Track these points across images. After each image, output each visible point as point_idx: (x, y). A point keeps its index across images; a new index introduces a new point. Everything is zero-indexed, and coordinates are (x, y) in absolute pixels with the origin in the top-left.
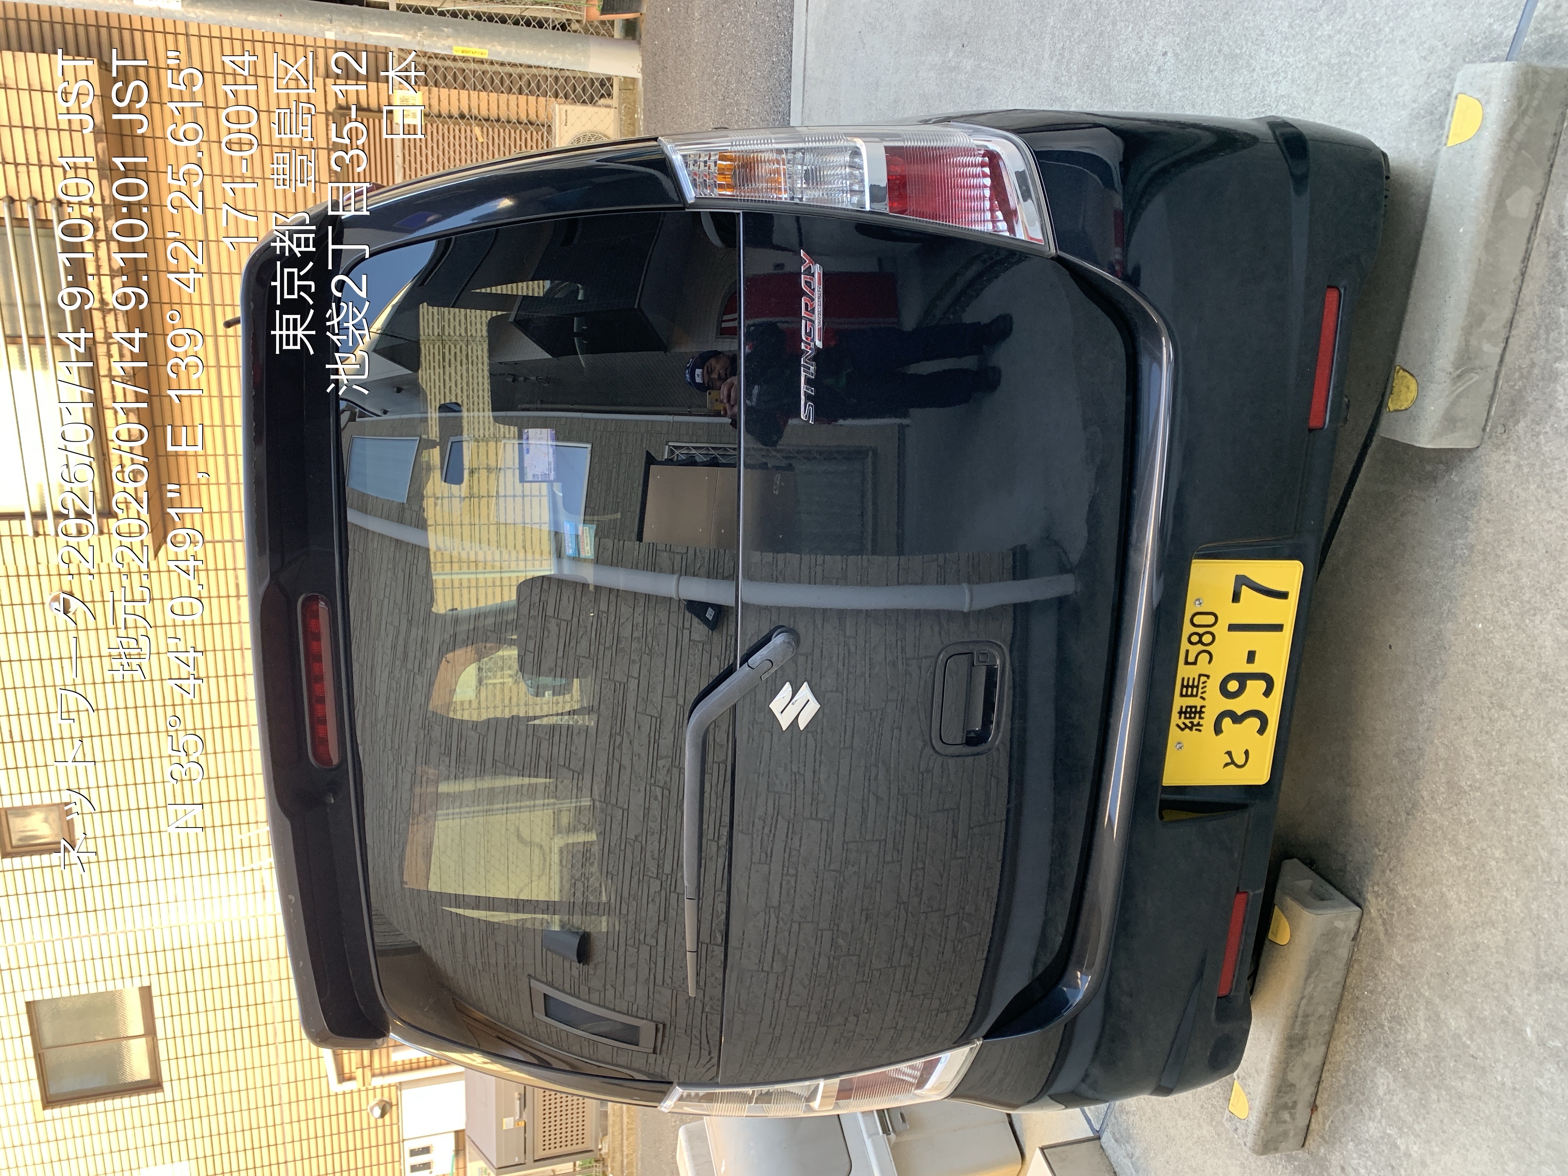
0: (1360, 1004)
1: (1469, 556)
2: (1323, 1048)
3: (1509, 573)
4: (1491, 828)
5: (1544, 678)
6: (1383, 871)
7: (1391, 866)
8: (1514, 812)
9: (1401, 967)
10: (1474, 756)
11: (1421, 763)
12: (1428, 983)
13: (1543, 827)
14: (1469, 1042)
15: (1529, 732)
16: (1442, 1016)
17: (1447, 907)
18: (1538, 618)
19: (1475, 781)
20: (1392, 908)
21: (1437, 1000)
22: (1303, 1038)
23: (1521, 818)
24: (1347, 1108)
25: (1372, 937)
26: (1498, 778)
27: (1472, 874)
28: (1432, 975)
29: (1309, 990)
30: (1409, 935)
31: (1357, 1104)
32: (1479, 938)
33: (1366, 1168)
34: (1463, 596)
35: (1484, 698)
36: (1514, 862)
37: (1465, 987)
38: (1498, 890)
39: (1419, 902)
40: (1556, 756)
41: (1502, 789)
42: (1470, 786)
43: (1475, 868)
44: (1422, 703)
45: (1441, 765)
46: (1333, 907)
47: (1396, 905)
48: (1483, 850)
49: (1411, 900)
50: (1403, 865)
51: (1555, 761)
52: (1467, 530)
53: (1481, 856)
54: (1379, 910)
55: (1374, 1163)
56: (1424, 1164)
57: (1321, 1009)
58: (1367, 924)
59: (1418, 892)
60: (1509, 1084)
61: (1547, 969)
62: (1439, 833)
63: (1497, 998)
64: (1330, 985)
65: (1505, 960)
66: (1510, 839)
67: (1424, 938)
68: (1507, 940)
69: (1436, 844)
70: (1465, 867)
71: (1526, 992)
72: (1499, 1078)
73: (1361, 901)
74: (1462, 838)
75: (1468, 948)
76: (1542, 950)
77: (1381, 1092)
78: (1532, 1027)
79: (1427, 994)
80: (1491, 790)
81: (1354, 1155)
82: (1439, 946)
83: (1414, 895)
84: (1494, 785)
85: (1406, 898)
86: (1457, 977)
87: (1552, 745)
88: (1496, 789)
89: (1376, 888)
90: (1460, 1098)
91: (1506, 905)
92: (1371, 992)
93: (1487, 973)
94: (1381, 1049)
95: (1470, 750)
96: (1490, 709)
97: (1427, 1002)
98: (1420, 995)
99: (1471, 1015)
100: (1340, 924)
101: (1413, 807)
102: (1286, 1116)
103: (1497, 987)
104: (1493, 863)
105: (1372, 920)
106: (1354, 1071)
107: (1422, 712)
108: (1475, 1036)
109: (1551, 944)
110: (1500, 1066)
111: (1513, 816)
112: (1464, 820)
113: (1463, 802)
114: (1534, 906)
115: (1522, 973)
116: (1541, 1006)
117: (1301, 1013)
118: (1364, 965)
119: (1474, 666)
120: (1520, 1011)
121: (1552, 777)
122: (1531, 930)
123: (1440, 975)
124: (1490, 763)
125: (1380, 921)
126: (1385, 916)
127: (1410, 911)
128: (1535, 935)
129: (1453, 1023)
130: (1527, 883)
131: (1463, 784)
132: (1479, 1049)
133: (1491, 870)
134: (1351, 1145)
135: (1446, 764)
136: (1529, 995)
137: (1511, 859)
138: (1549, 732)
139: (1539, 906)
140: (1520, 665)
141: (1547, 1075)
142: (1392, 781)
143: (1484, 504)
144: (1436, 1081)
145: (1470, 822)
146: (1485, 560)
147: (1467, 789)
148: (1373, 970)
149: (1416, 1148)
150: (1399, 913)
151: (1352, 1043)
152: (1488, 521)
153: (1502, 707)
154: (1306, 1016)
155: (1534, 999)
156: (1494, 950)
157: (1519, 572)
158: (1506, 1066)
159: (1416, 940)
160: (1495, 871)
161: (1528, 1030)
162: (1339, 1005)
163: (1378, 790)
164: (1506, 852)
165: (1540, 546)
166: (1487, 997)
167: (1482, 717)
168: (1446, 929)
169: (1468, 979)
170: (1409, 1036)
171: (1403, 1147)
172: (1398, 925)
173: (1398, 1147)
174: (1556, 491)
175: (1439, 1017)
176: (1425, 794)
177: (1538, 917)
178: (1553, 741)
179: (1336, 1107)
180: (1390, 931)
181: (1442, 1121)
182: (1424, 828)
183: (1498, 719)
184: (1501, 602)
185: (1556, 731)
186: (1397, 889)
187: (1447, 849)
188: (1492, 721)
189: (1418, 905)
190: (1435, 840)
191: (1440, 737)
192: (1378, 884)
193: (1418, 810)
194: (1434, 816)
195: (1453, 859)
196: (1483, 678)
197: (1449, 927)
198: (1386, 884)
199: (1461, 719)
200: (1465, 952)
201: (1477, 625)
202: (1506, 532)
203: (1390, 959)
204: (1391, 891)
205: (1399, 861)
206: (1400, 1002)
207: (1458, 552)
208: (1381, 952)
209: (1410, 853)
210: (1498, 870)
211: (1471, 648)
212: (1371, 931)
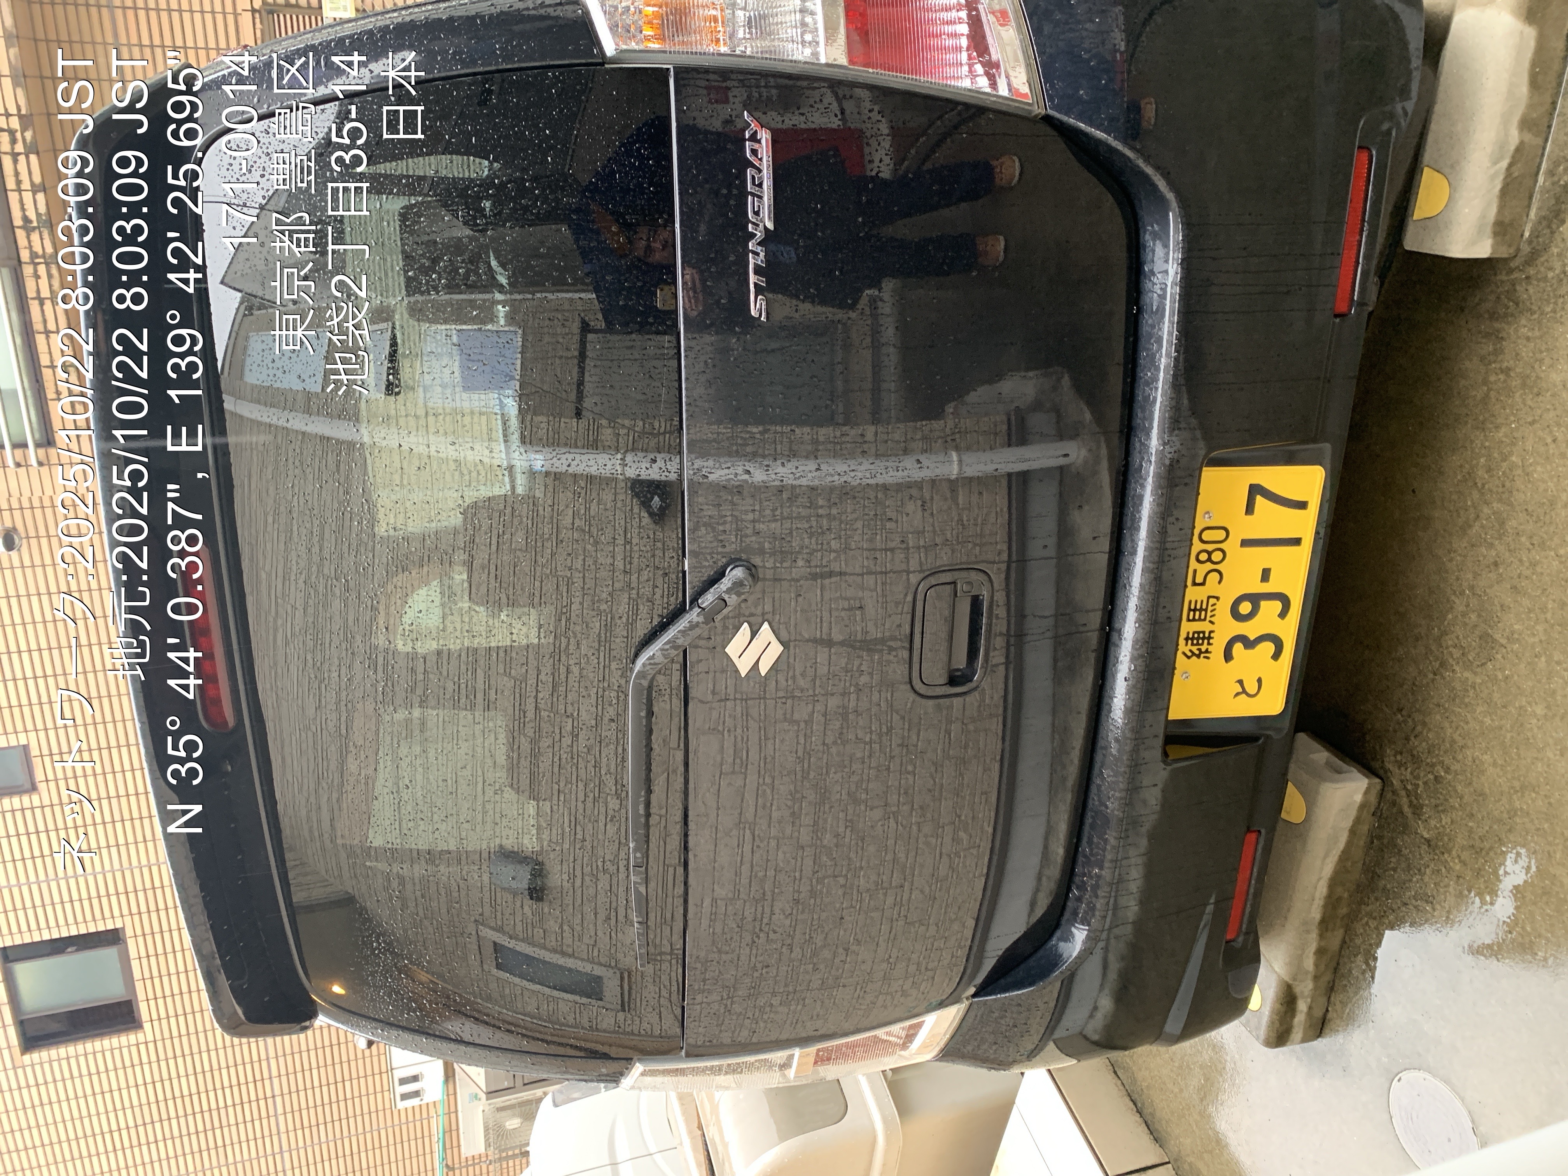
0: (1382, 883)
1: (1505, 381)
2: (1341, 932)
3: (1553, 395)
4: (1530, 683)
6: (1407, 739)
7: (1416, 732)
8: (1558, 663)
9: (1428, 841)
10: (1512, 605)
11: (1450, 616)
12: (1459, 857)
17: (1481, 772)
19: (1513, 632)
20: (1417, 778)
21: (1469, 874)
25: (1395, 810)
26: (1540, 628)
27: (1509, 735)
28: (1463, 848)
30: (1436, 806)
32: (1517, 804)
34: (1497, 427)
35: (1523, 539)
36: (1557, 719)
38: (1539, 751)
39: (1447, 770)
41: (1543, 638)
42: (1507, 638)
43: (1512, 727)
44: (1450, 551)
45: (1473, 616)
46: (1350, 780)
47: (1422, 775)
48: (1521, 707)
49: (1439, 767)
50: (1430, 730)
52: (1502, 352)
53: (1520, 715)
54: (1402, 781)
58: (1389, 795)
59: (1447, 759)
62: (1471, 693)
66: (1554, 692)
67: (1453, 807)
68: (1550, 804)
69: (1466, 706)
70: (1501, 728)
73: (1381, 772)
74: (1496, 696)
75: (1505, 816)
79: (1458, 867)
80: (1532, 640)
82: (1471, 816)
83: (1441, 762)
84: (1534, 635)
85: (1433, 765)
86: (1491, 848)
88: (1537, 640)
89: (1399, 758)
91: (1548, 766)
92: (1394, 869)
95: (1506, 598)
96: (1529, 550)
97: (1458, 877)
98: (1449, 870)
101: (1441, 666)
104: (1534, 721)
105: (1394, 792)
106: (1375, 955)
107: (1451, 560)
111: (1556, 667)
112: (1500, 676)
113: (1499, 656)
117: (1317, 895)
118: (1385, 841)
119: (1511, 504)
123: (1473, 846)
125: (1403, 793)
126: (1409, 787)
127: (1437, 779)
131: (1497, 636)
133: (1532, 729)
135: (1479, 616)
137: (1554, 715)
142: (1417, 639)
143: (1524, 321)
145: (1507, 678)
146: (1524, 383)
147: (1503, 642)
148: (1395, 845)
149: (1445, 1033)
150: (1425, 783)
151: (1373, 924)
152: (1528, 339)
153: (1543, 545)
159: (1443, 811)
160: (1536, 730)
163: (1401, 651)
164: (1548, 707)
167: (1521, 561)
168: (1480, 795)
172: (1424, 795)
176: (1454, 651)
179: (1356, 993)
180: (1415, 802)
181: (1475, 1004)
182: (1454, 688)
183: (1539, 561)
186: (1423, 757)
187: (1479, 709)
188: (1533, 564)
189: (1446, 772)
190: (1467, 700)
191: (1472, 588)
192: (1401, 753)
193: (1447, 670)
194: (1467, 674)
195: (1487, 721)
196: (1522, 516)
197: (1482, 794)
198: (1410, 752)
199: (1496, 564)
200: (1500, 821)
201: (1514, 459)
202: (1548, 350)
203: (1416, 833)
204: (1416, 760)
205: (1424, 724)
206: (1426, 879)
207: (1492, 378)
208: (1406, 826)
209: (1438, 717)
210: (1539, 728)
211: (1508, 484)
212: (1394, 803)
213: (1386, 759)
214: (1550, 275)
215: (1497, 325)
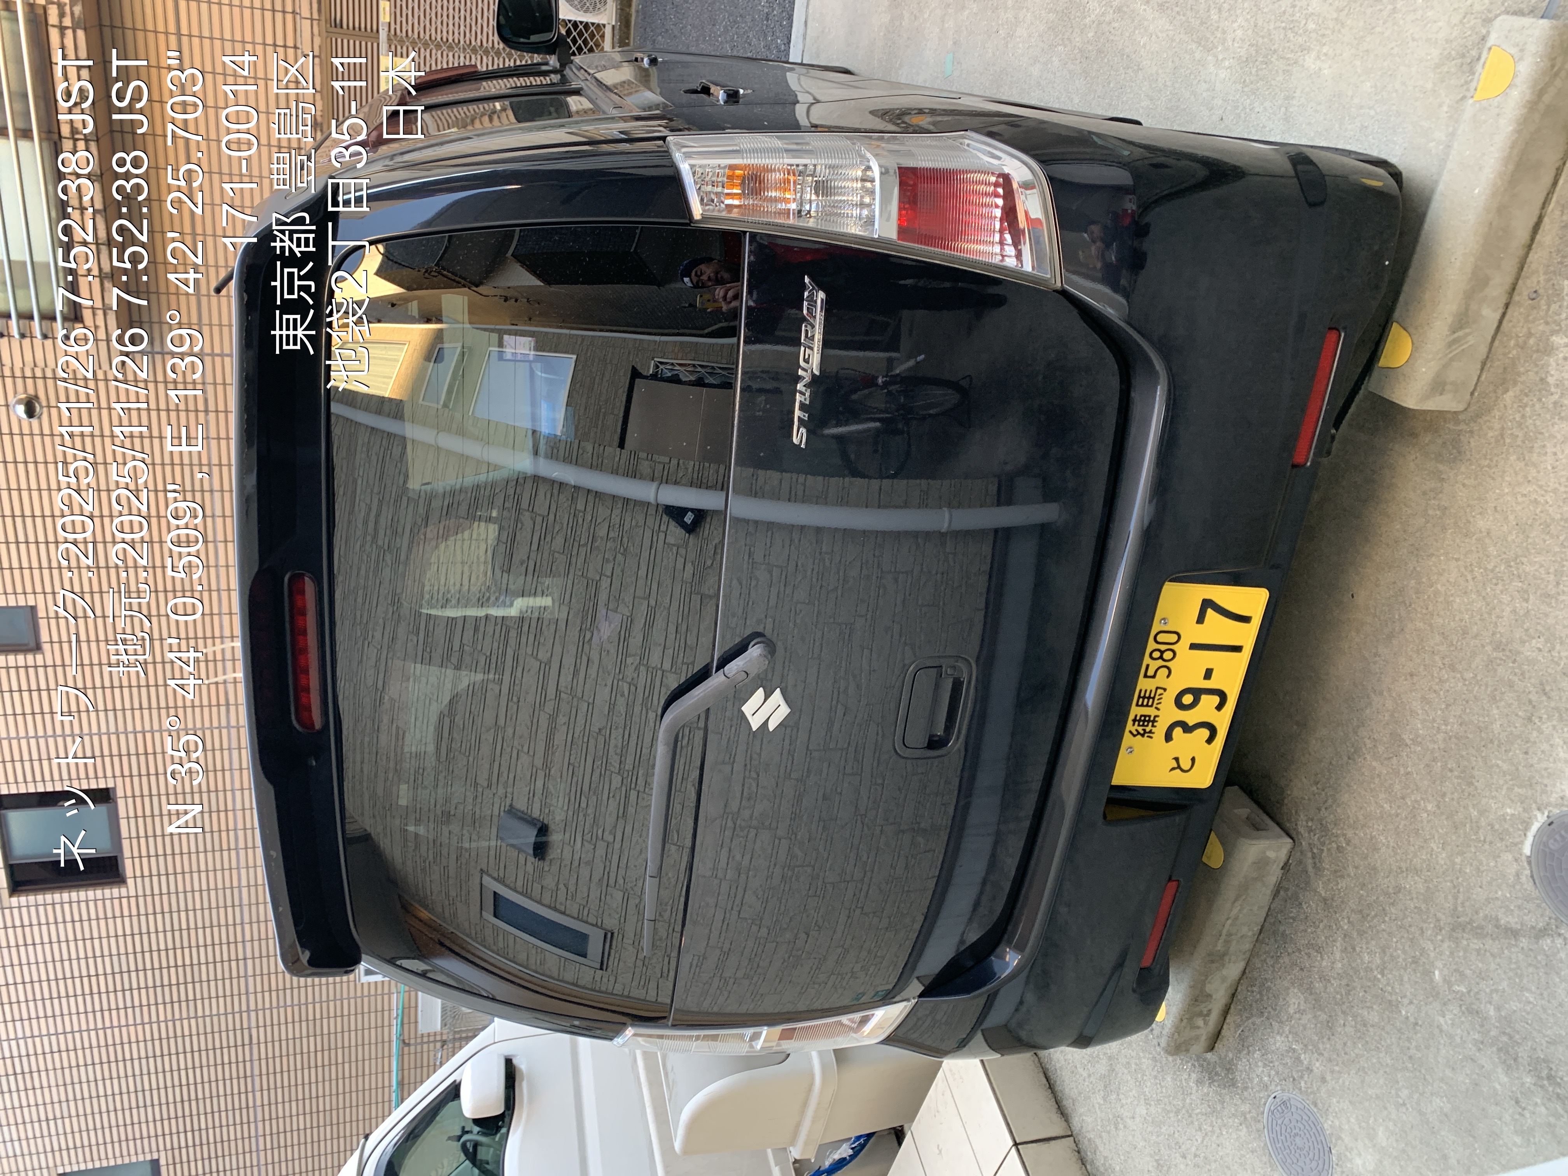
0: (1282, 928)
1: (1441, 518)
2: (1241, 965)
3: (1478, 540)
4: (1426, 782)
5: (1498, 647)
6: (1319, 809)
7: (1327, 805)
8: (1451, 770)
9: (1325, 900)
10: (1420, 712)
11: (1368, 711)
12: (1348, 918)
13: (1476, 789)
14: (1379, 976)
15: (1475, 697)
16: (1358, 949)
17: (1376, 849)
18: (1500, 587)
19: (1417, 736)
20: (1323, 844)
21: (1355, 934)
22: (1224, 954)
23: (1458, 777)
24: (1258, 1021)
25: (1301, 869)
26: (1440, 737)
27: (1403, 822)
28: (1353, 911)
29: (1235, 911)
30: (1336, 872)
31: (1268, 1019)
32: (1402, 883)
33: (1269, 1076)
34: (1430, 556)
35: (1437, 658)
36: (1444, 817)
37: (1383, 926)
38: (1425, 841)
40: (1498, 723)
41: (1442, 746)
42: (1412, 740)
43: (1406, 816)
44: (1376, 655)
45: (1387, 716)
46: (1268, 838)
47: (1327, 842)
48: (1416, 801)
49: (1342, 839)
50: (1338, 806)
51: (1496, 727)
52: (1441, 492)
53: (1414, 807)
54: (1310, 844)
55: (1277, 1073)
56: (1323, 1080)
57: (1245, 930)
58: (1297, 855)
59: (1350, 834)
60: (1412, 1020)
61: (1461, 919)
62: (1377, 781)
63: (1412, 940)
64: (1255, 908)
65: (1423, 906)
66: (1444, 795)
67: (1349, 875)
68: (1428, 888)
70: (1397, 815)
71: (1439, 937)
72: (1404, 1013)
73: (1294, 836)
74: (1397, 787)
75: (1391, 890)
76: (1459, 901)
77: (1291, 1010)
78: (1441, 971)
79: (1346, 927)
80: (1431, 746)
81: (1260, 1064)
82: (1363, 885)
83: (1344, 835)
84: (1435, 742)
85: (1337, 836)
86: (1376, 916)
87: (1495, 711)
88: (1436, 747)
89: (1310, 824)
90: (1365, 1025)
91: (1431, 855)
92: (1294, 919)
93: (1405, 917)
94: (1296, 970)
95: (1416, 705)
96: (1441, 669)
97: (1345, 936)
98: (1340, 927)
99: (1384, 952)
100: (1271, 854)
101: (1355, 752)
102: (1200, 1022)
103: (1413, 929)
104: (1425, 815)
105: (1302, 852)
106: (1269, 989)
107: (1375, 663)
108: (1386, 972)
109: (1469, 898)
110: (1406, 1001)
111: (1449, 774)
112: (1402, 771)
113: (1404, 754)
114: (1458, 860)
115: (1438, 920)
116: (1452, 953)
117: (1224, 932)
118: (1289, 893)
119: (1431, 625)
120: (1432, 954)
121: (1492, 741)
122: (1452, 881)
123: (1361, 911)
124: (1434, 720)
125: (1310, 855)
126: (1315, 851)
127: (1339, 849)
128: (1455, 887)
129: (1366, 958)
130: (1454, 838)
131: (1405, 737)
132: (1388, 984)
133: (1422, 821)
134: (1257, 1055)
135: (1392, 716)
136: (1442, 941)
137: (1442, 813)
138: (1494, 698)
139: (1462, 861)
140: (1475, 629)
141: (1449, 1016)
142: (1338, 725)
143: (1463, 469)
144: (1344, 1007)
145: (1408, 773)
146: (1456, 523)
147: (1409, 742)
148: (1297, 898)
149: (1318, 1064)
150: (1329, 850)
151: (1270, 962)
152: (1464, 485)
153: (1452, 668)
154: (1230, 935)
155: (1446, 945)
156: (1414, 896)
157: (1487, 541)
158: (1411, 1003)
159: (1342, 877)
160: (1425, 823)
161: (1437, 973)
162: (1262, 927)
163: (1324, 732)
164: (1438, 807)
165: (1511, 517)
166: (1402, 937)
167: (1433, 676)
168: (1372, 869)
169: (1387, 919)
170: (1324, 963)
171: (1305, 1063)
172: (1327, 860)
173: (1301, 1062)
174: (1535, 465)
175: (1354, 949)
176: (1368, 741)
177: (1460, 871)
178: (1498, 708)
179: (1248, 1018)
180: (1318, 865)
181: (1345, 1044)
182: (1363, 774)
183: (1447, 680)
184: (1466, 567)
185: (1501, 700)
186: (1330, 827)
187: (1382, 796)
188: (1441, 681)
189: (1348, 844)
190: (1372, 786)
191: (1389, 690)
192: (1312, 820)
193: (1360, 756)
194: (1374, 764)
195: (1387, 806)
196: (1438, 638)
197: (1374, 869)
198: (1320, 821)
199: (1412, 675)
200: (1387, 894)
201: (1439, 586)
202: (1479, 499)
203: (1315, 891)
204: (1324, 828)
205: (1335, 801)
206: (1319, 931)
207: (1430, 512)
208: (1307, 883)
209: (1346, 796)
210: (1428, 822)
211: (1431, 608)
212: (1300, 862)
213: (1300, 823)
214: (1490, 434)
215: (1441, 467)
